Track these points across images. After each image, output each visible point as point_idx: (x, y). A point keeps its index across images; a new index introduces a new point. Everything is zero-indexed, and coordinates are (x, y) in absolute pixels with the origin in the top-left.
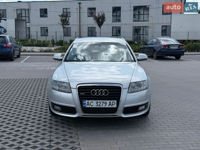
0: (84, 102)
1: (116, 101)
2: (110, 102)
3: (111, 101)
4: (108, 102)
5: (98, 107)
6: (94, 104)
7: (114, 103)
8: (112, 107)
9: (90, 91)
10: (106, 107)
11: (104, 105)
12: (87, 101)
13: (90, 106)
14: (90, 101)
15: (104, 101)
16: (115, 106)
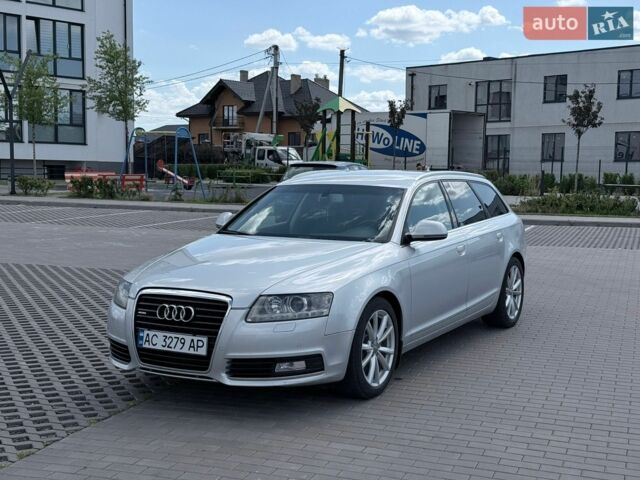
0: (141, 335)
1: (205, 340)
2: (192, 341)
3: (196, 339)
4: (188, 338)
5: (166, 349)
6: (158, 340)
7: (200, 344)
8: (196, 353)
9: (156, 308)
10: (183, 351)
11: (179, 345)
12: (146, 332)
13: (151, 347)
14: (151, 333)
15: (180, 336)
16: (203, 352)
